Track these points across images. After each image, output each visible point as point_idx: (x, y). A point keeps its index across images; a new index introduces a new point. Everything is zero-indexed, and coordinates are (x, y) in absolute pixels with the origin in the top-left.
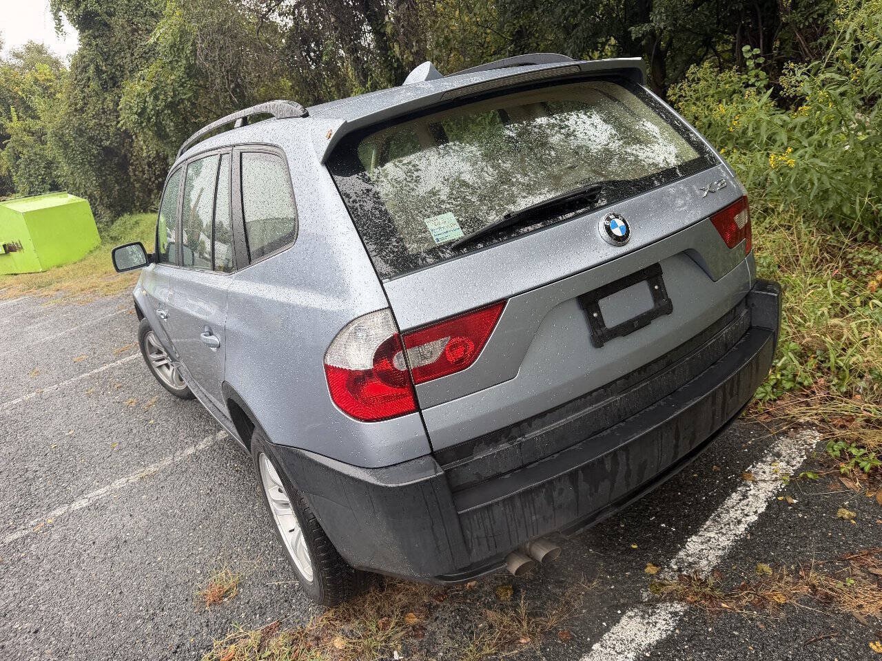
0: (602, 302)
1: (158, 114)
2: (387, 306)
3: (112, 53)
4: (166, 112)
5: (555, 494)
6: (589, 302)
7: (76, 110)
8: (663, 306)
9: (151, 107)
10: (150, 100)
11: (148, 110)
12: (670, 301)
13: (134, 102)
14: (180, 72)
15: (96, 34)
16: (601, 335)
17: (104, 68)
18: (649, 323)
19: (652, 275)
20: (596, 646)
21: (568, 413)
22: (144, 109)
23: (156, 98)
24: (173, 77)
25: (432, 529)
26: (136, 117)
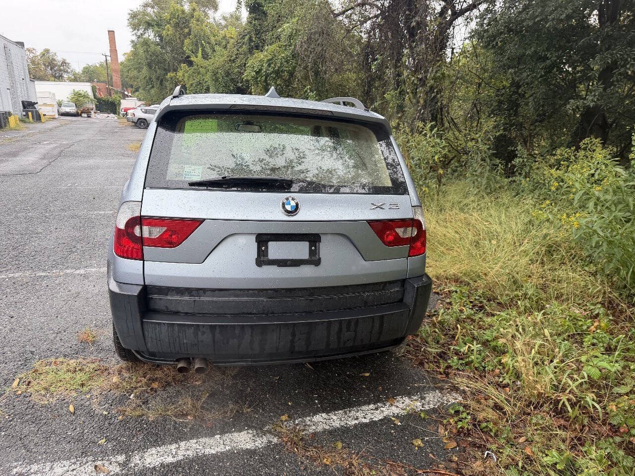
0: (270, 243)
1: (267, 76)
2: (141, 200)
3: (262, 31)
4: (272, 75)
5: (200, 333)
6: (263, 240)
7: (230, 60)
8: (314, 260)
9: (264, 70)
10: (265, 65)
11: (262, 71)
12: (320, 259)
13: (257, 64)
14: (288, 53)
15: (257, 17)
16: (262, 260)
17: (254, 39)
18: (299, 266)
19: (313, 239)
20: (218, 437)
21: (230, 296)
22: (260, 70)
23: (269, 65)
24: (283, 55)
25: (126, 321)
26: (254, 73)
